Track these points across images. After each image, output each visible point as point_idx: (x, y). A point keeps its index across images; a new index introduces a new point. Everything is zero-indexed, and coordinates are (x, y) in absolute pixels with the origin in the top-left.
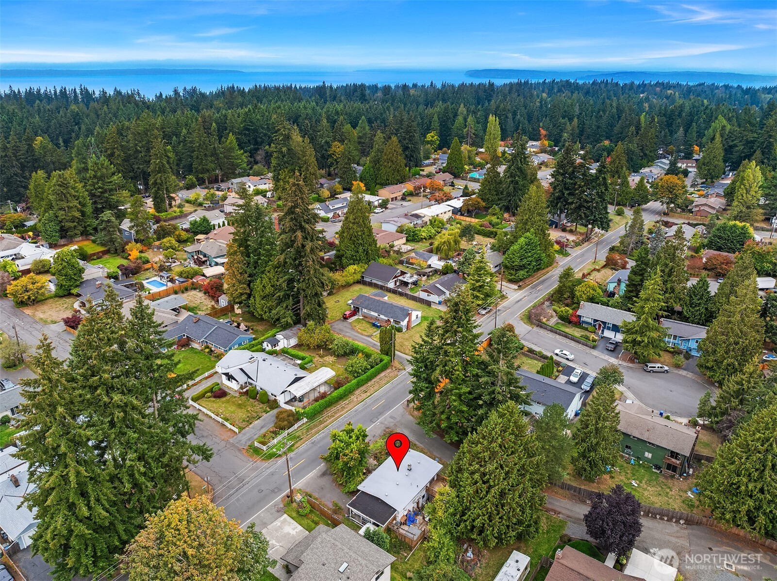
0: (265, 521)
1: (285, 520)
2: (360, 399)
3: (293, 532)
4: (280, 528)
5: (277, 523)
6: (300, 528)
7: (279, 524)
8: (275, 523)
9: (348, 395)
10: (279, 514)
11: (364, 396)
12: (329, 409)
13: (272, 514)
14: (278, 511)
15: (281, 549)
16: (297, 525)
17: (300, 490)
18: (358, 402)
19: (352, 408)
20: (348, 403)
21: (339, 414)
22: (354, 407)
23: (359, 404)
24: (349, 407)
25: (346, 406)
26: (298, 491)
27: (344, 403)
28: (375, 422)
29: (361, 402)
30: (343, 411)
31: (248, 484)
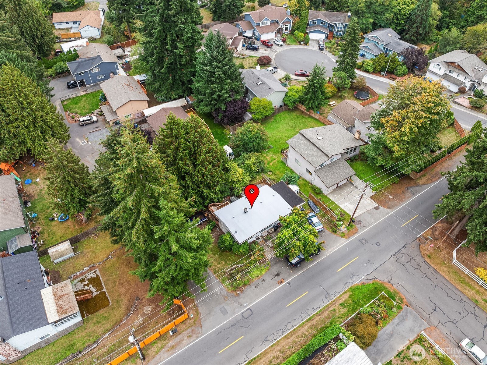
13: (365, 220)
17: (342, 236)
18: (258, 360)
19: (269, 350)
20: (273, 361)
21: (289, 340)
22: (266, 350)
23: (258, 356)
24: (274, 352)
25: (278, 353)
26: (343, 235)
27: (279, 360)
28: (249, 309)
29: (254, 359)
30: (283, 344)
31: (392, 256)
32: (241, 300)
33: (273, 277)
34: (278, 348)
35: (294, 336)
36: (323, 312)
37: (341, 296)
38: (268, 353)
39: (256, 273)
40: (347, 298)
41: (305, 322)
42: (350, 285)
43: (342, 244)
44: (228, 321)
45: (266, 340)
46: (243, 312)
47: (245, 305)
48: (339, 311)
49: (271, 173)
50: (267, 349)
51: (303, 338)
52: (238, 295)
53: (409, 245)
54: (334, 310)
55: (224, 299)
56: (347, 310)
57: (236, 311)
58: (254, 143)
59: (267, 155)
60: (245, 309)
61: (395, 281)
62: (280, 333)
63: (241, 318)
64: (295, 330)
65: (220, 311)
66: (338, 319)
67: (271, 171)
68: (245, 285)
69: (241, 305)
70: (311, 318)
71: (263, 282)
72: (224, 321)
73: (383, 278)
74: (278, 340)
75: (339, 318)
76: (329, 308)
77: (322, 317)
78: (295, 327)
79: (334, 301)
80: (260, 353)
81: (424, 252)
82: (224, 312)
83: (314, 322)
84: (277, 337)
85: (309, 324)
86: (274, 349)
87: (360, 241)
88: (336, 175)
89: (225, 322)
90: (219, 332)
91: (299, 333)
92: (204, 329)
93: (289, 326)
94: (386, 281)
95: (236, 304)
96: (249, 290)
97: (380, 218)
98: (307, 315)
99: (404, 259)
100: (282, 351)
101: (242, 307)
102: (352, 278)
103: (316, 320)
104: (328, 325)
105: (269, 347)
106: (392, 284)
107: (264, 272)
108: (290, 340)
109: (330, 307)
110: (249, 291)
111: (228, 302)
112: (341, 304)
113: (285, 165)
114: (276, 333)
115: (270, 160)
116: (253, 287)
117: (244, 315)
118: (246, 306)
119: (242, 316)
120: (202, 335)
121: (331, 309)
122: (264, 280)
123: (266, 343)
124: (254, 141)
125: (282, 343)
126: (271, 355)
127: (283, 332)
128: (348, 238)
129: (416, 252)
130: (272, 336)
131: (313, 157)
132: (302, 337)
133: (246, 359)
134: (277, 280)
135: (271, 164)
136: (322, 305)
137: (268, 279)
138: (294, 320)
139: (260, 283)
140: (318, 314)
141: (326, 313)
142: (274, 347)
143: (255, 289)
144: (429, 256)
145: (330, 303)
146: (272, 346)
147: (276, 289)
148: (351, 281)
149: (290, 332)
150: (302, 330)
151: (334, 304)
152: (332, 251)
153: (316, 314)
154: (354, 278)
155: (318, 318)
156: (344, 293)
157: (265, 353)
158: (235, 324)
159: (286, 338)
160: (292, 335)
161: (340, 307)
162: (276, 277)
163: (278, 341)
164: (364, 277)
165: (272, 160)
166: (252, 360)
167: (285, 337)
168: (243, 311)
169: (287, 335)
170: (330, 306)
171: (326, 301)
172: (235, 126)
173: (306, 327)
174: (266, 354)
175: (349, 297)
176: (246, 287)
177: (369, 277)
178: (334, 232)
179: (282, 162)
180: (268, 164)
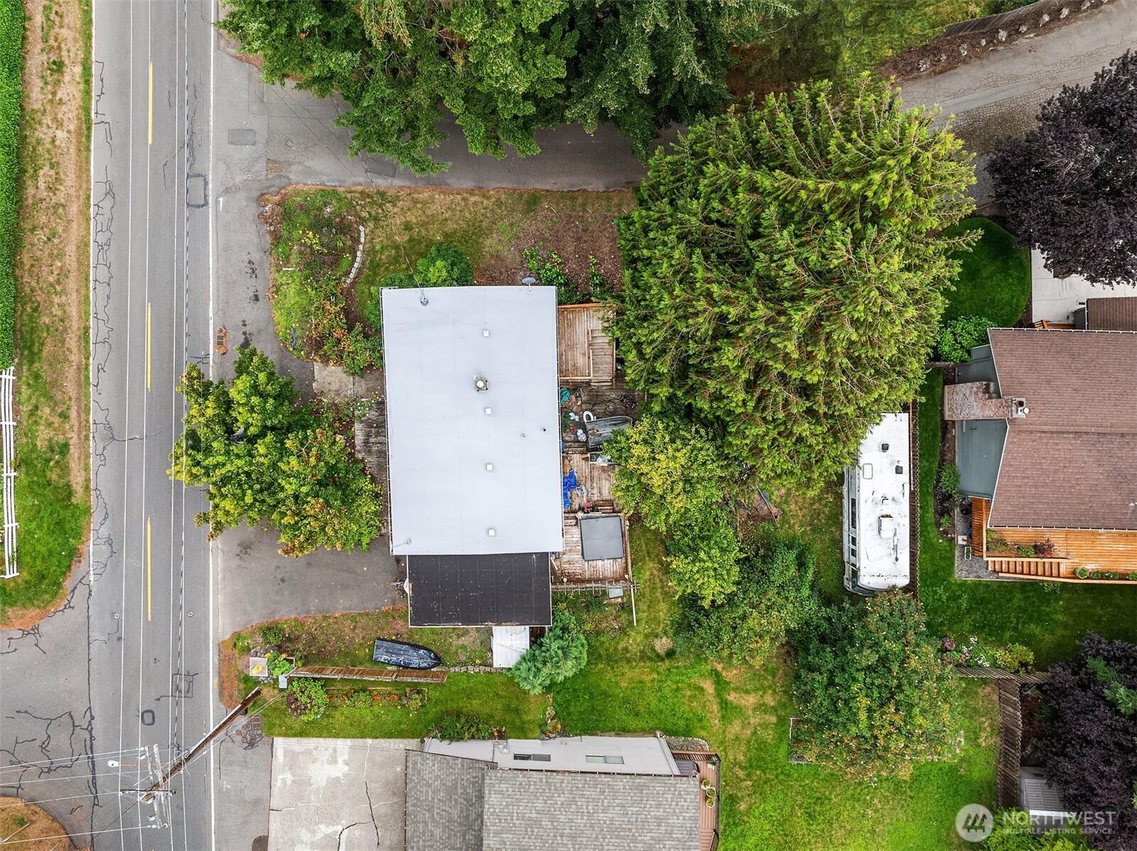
0: (248, 795)
1: (292, 757)
2: (70, 114)
3: (340, 770)
4: (302, 783)
5: (283, 778)
6: (343, 745)
7: (289, 777)
8: (278, 784)
9: (23, 139)
10: (261, 748)
11: (70, 89)
12: (26, 259)
13: (245, 764)
14: (252, 744)
15: (357, 832)
16: (330, 742)
17: (237, 636)
18: (79, 142)
19: (84, 186)
20: (52, 172)
21: (74, 248)
22: (88, 176)
23: (88, 149)
24: (72, 192)
25: (61, 196)
26: (236, 646)
27: (42, 185)
28: (206, 203)
29: (89, 137)
30: (74, 225)
31: (93, 718)
32: (241, 199)
33: (247, 329)
34: (74, 209)
35: (74, 265)
36: (79, 386)
37: (87, 469)
38: (79, 177)
39: (291, 293)
40: (72, 478)
41: (88, 320)
42: (96, 519)
43: (216, 615)
44: (209, 131)
45: (110, 193)
46: (206, 183)
47: (221, 199)
48: (50, 425)
49: (661, 652)
50: (88, 181)
51: (51, 279)
52: (261, 199)
53: (87, 805)
54: (64, 416)
55: (275, 162)
56: (39, 444)
57: (222, 166)
58: (824, 678)
59: (761, 708)
60: (210, 193)
61: (27, 650)
62: (102, 238)
63: (198, 168)
64: (87, 280)
65: (248, 127)
66: (33, 401)
67: (670, 654)
68: (277, 238)
69: (227, 191)
70: (87, 342)
71: (251, 294)
72: (215, 122)
73: (56, 625)
74: (92, 222)
75: (36, 407)
76: (79, 407)
77: (71, 373)
78: (91, 286)
79: (87, 437)
80: (92, 158)
81: (42, 822)
82: (238, 136)
83: (72, 342)
84: (99, 225)
85: (75, 324)
86: (78, 197)
87: (191, 677)
88: (438, 832)
89: (211, 123)
90: (198, 92)
91: (72, 284)
92: (229, 60)
93: (103, 273)
94: (45, 626)
95: (239, 178)
96: (256, 240)
97: (219, 818)
98: (100, 339)
99: (61, 738)
100: (61, 210)
101: (222, 189)
102: (110, 542)
103: (75, 350)
104: (37, 365)
105: (89, 189)
106: (25, 633)
107: (279, 317)
108: (71, 249)
109: (79, 416)
110: (252, 239)
111: (260, 166)
112: (66, 446)
113: (668, 732)
114: (108, 229)
115: (732, 697)
116: (256, 257)
117: (200, 180)
118: (217, 202)
119: (199, 175)
120: (218, 48)
121: (73, 414)
122: (256, 298)
123: (103, 188)
124: (831, 683)
125: (79, 226)
126: (70, 180)
127: (101, 247)
128: (221, 646)
129: (57, 800)
130: (108, 215)
131: (539, 806)
132: (58, 282)
133: (101, 118)
134: (231, 335)
135: (709, 686)
136: (99, 398)
137: (253, 314)
138: (109, 298)
139: (253, 281)
140: (83, 369)
141: (71, 389)
142: (82, 200)
143: (246, 258)
144: (21, 822)
145: (87, 421)
146: (88, 197)
147: (211, 315)
148: (104, 531)
149: (89, 264)
150: (74, 296)
151: (79, 432)
152: (215, 562)
153: (87, 365)
154: (105, 548)
155: (74, 358)
156: (88, 480)
157: (83, 171)
158: (192, 145)
159: (83, 246)
160: (79, 263)
161: (61, 439)
162: (242, 339)
163: (88, 220)
164: (92, 578)
165: (724, 704)
166: (89, 129)
167: (87, 245)
168: (210, 185)
169: (88, 252)
170: (83, 415)
171: (100, 417)
172: (1014, 705)
173: (73, 311)
174: (80, 170)
175: (68, 486)
176: (268, 238)
177: (82, 590)
178: (268, 630)
179: (687, 733)
180: (716, 676)
